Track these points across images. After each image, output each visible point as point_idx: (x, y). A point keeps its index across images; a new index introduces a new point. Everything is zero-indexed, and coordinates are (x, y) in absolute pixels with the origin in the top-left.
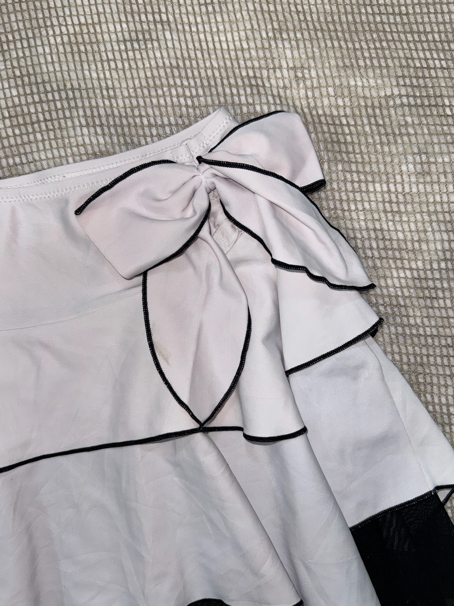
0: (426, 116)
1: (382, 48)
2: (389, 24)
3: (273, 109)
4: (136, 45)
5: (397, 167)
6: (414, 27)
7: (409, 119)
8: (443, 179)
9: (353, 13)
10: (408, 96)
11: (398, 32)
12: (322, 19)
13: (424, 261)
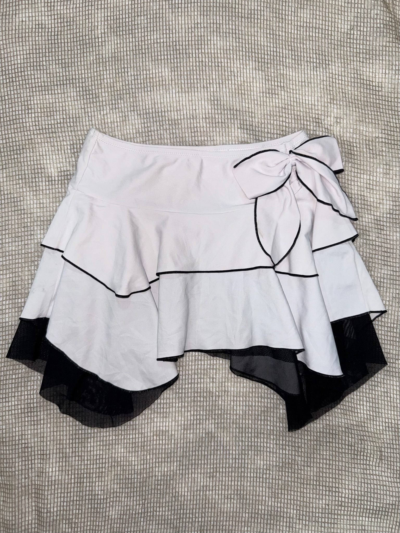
0: (392, 148)
1: (378, 115)
2: (382, 104)
3: (324, 135)
4: (268, 95)
5: (375, 169)
6: (393, 108)
7: (384, 149)
8: (394, 178)
9: (367, 97)
10: (385, 138)
11: (385, 109)
12: (353, 97)
13: (380, 212)
